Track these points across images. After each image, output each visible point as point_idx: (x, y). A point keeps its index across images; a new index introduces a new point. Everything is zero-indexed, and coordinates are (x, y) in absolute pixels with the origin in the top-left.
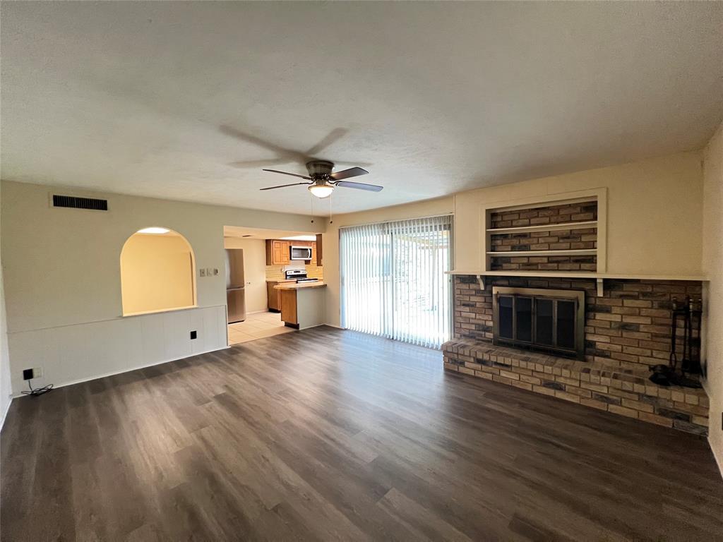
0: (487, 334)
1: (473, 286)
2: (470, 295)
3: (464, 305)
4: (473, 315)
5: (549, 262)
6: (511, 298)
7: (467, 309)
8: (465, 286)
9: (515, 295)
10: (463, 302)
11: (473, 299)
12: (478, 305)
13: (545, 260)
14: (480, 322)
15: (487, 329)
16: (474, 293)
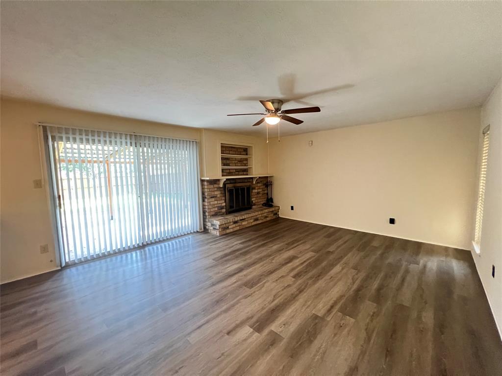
0: (223, 210)
1: (216, 186)
2: (214, 191)
3: (212, 198)
4: (216, 202)
5: (236, 172)
6: (233, 189)
7: (213, 199)
8: (212, 186)
9: (234, 187)
10: (211, 196)
11: (216, 193)
12: (218, 196)
13: (234, 171)
14: (219, 205)
15: (222, 208)
16: (216, 189)
